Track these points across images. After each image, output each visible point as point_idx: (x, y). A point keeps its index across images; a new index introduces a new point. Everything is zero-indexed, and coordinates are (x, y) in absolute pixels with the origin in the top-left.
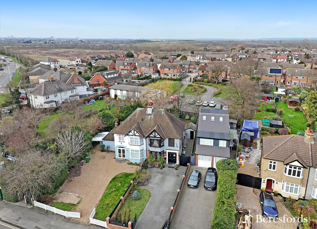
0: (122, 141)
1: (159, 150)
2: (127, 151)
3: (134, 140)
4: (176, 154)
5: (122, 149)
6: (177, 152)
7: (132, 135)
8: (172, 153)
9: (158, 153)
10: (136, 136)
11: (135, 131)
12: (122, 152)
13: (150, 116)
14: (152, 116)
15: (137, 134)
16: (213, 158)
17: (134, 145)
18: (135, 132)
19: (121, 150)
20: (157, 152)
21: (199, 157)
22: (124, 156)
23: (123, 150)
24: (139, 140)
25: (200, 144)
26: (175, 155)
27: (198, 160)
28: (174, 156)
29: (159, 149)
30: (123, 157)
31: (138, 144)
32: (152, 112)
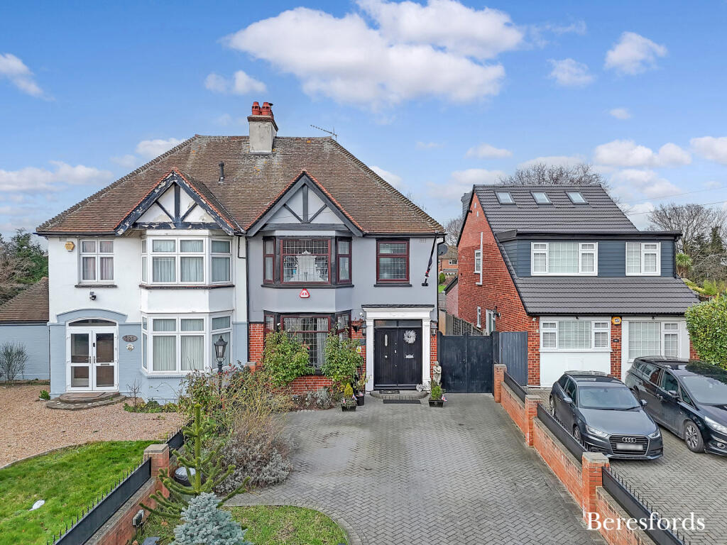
0: (98, 281)
1: (325, 301)
2: (130, 345)
3: (178, 254)
4: (416, 326)
5: (92, 332)
6: (424, 315)
7: (164, 226)
8: (398, 321)
9: (322, 324)
10: (187, 226)
11: (183, 194)
12: (93, 352)
13: (261, 163)
14: (276, 161)
15: (198, 216)
16: (618, 327)
17: (178, 282)
18: (186, 201)
19: (92, 340)
20: (315, 316)
21: (543, 330)
22: (105, 376)
23: (100, 337)
24: (206, 253)
25: (534, 273)
26: (412, 334)
27: (542, 349)
28: (410, 338)
29: (331, 294)
30: (100, 382)
31: (200, 275)
32: (273, 147)
